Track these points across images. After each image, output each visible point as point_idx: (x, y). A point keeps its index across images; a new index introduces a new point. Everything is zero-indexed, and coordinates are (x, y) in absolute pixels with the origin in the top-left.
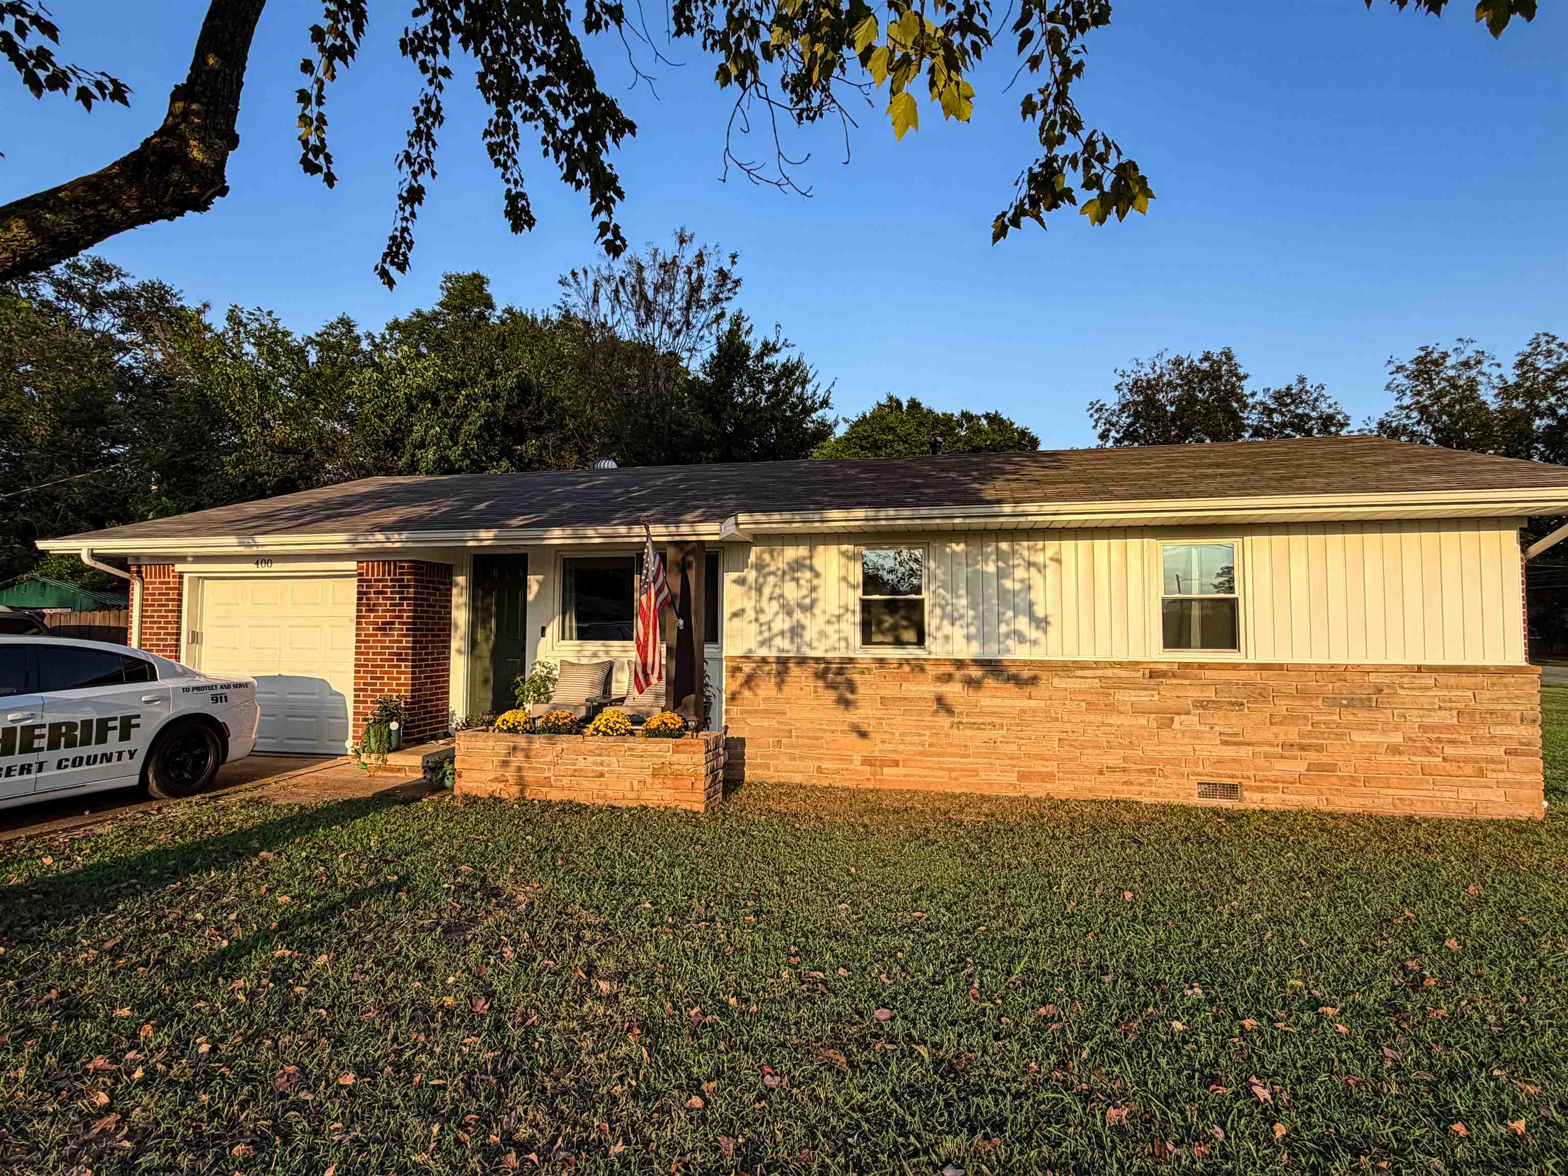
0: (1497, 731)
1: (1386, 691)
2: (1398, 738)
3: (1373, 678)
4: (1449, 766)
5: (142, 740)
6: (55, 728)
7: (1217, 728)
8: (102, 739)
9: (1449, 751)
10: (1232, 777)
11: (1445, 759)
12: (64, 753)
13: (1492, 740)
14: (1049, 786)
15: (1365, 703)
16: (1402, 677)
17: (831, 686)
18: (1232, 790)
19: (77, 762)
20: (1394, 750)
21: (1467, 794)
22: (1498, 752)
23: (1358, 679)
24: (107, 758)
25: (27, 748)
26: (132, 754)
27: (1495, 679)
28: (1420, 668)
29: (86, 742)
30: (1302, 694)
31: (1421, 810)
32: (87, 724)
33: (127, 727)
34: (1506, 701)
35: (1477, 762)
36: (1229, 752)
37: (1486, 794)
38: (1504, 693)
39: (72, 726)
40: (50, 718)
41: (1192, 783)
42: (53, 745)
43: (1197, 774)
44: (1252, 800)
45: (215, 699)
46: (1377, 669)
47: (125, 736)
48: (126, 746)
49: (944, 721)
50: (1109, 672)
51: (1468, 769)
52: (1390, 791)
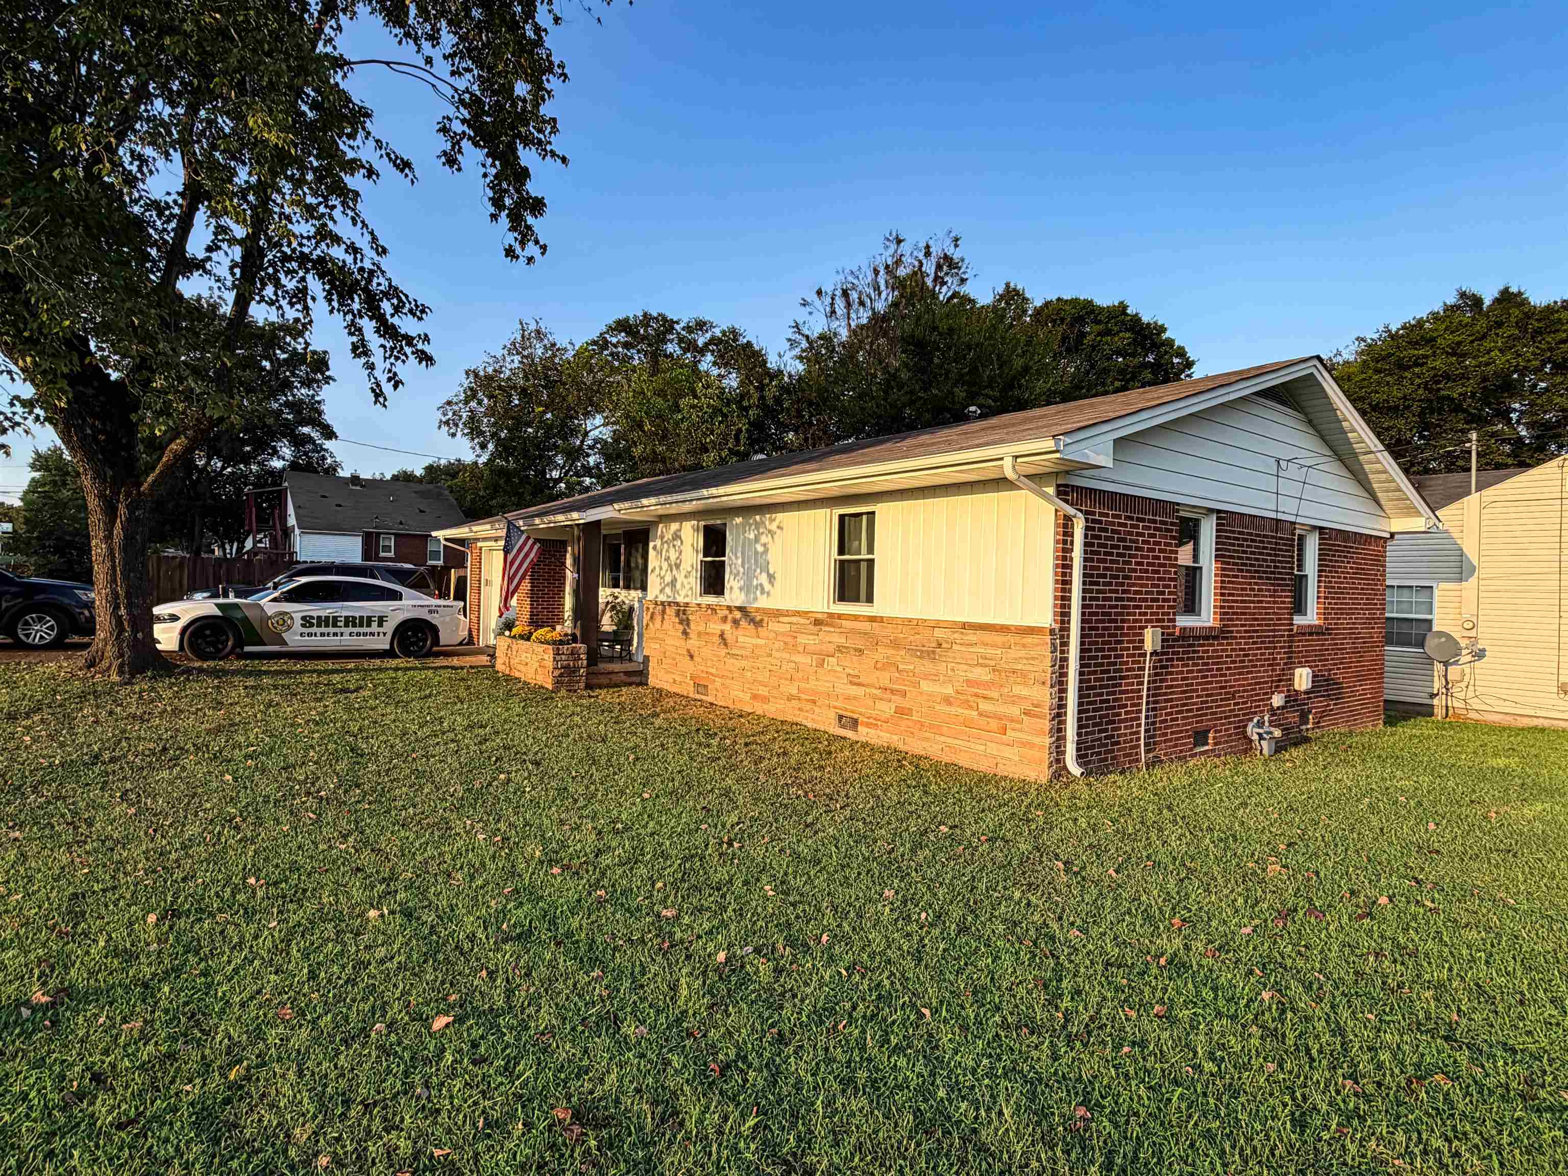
0: (1018, 690)
1: (944, 645)
2: (949, 690)
3: (938, 633)
4: (983, 721)
5: (390, 626)
6: (347, 618)
7: (847, 670)
8: (369, 625)
9: (984, 706)
10: (853, 712)
11: (980, 714)
12: (351, 629)
13: (1014, 700)
14: (765, 706)
15: (931, 655)
16: (954, 632)
17: (681, 622)
18: (854, 724)
19: (358, 634)
20: (947, 701)
21: (992, 749)
22: (1015, 711)
23: (928, 632)
24: (372, 634)
25: (335, 625)
26: (385, 634)
27: (1017, 638)
28: (964, 626)
29: (361, 625)
30: (895, 644)
31: (964, 761)
32: (361, 618)
33: (381, 621)
34: (1025, 661)
35: (1001, 719)
36: (854, 690)
37: (1008, 752)
38: (1022, 653)
39: (354, 618)
40: (345, 613)
41: (832, 715)
42: (346, 625)
43: (835, 708)
44: (864, 734)
45: (430, 612)
46: (937, 625)
47: (380, 625)
48: (381, 630)
49: (723, 651)
50: (794, 619)
51: (994, 724)
52: (943, 739)
